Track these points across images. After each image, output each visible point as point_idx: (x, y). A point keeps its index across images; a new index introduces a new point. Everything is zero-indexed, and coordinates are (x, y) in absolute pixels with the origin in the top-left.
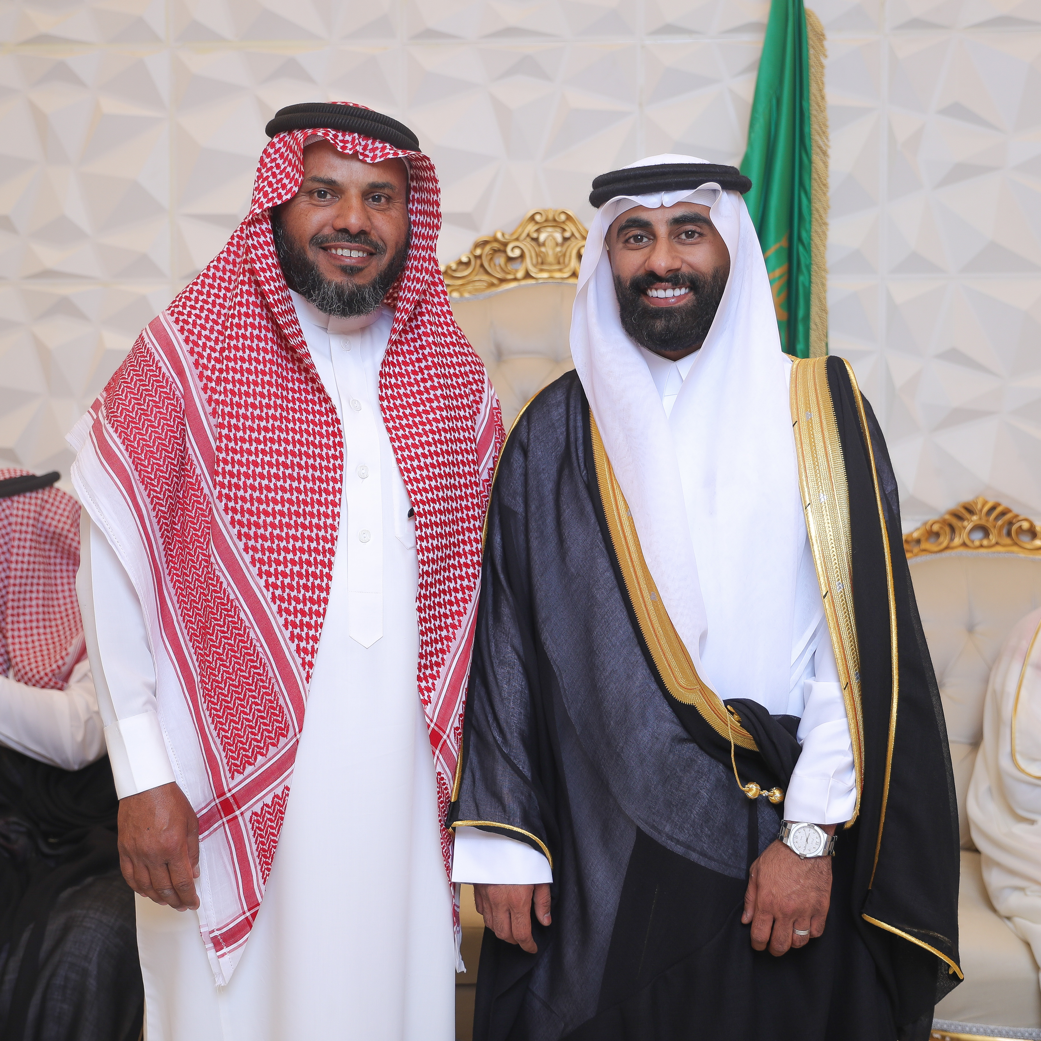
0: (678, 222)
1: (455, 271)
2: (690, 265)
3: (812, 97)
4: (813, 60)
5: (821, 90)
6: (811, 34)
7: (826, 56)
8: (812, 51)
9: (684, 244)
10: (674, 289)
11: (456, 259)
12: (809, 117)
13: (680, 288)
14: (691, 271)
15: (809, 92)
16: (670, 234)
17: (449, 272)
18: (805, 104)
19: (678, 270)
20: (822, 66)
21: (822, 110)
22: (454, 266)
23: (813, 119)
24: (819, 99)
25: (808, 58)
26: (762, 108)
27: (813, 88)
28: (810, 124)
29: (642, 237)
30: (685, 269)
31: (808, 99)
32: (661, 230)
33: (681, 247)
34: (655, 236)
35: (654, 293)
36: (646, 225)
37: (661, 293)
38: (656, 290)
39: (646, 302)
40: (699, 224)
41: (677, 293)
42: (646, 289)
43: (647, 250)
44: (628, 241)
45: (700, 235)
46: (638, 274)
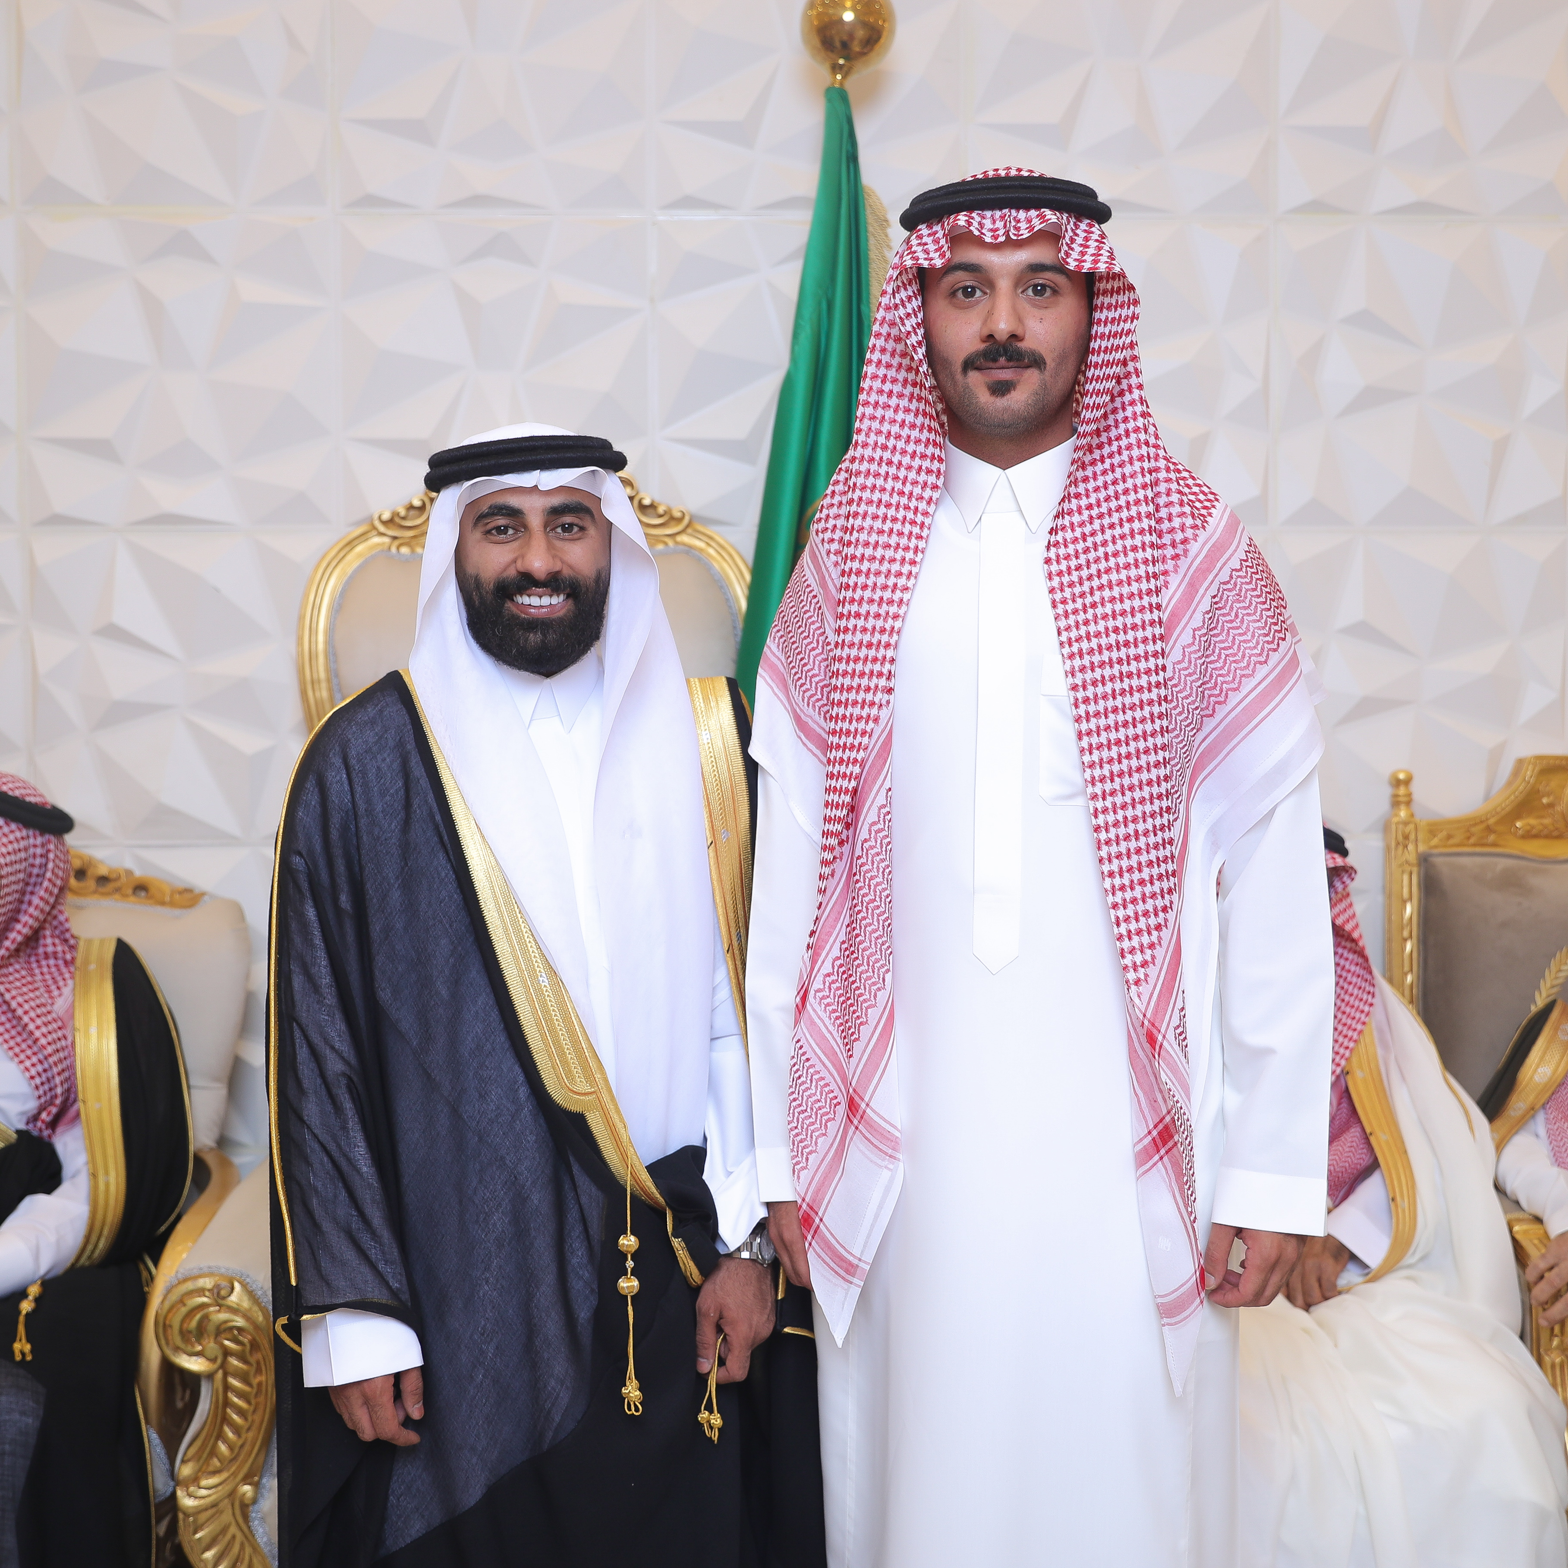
0: (555, 512)
1: (404, 518)
2: (570, 567)
9: (563, 539)
10: (551, 596)
11: (406, 502)
13: (558, 595)
14: (572, 574)
15: (868, 293)
16: (546, 526)
17: (397, 520)
19: (558, 573)
22: (403, 513)
29: (507, 528)
30: (566, 572)
32: (535, 521)
33: (558, 544)
34: (525, 527)
35: (525, 600)
36: (514, 513)
37: (535, 601)
38: (529, 596)
39: (514, 610)
40: (581, 515)
41: (555, 600)
42: (512, 595)
43: (515, 544)
44: (489, 532)
45: (582, 529)
46: (505, 575)
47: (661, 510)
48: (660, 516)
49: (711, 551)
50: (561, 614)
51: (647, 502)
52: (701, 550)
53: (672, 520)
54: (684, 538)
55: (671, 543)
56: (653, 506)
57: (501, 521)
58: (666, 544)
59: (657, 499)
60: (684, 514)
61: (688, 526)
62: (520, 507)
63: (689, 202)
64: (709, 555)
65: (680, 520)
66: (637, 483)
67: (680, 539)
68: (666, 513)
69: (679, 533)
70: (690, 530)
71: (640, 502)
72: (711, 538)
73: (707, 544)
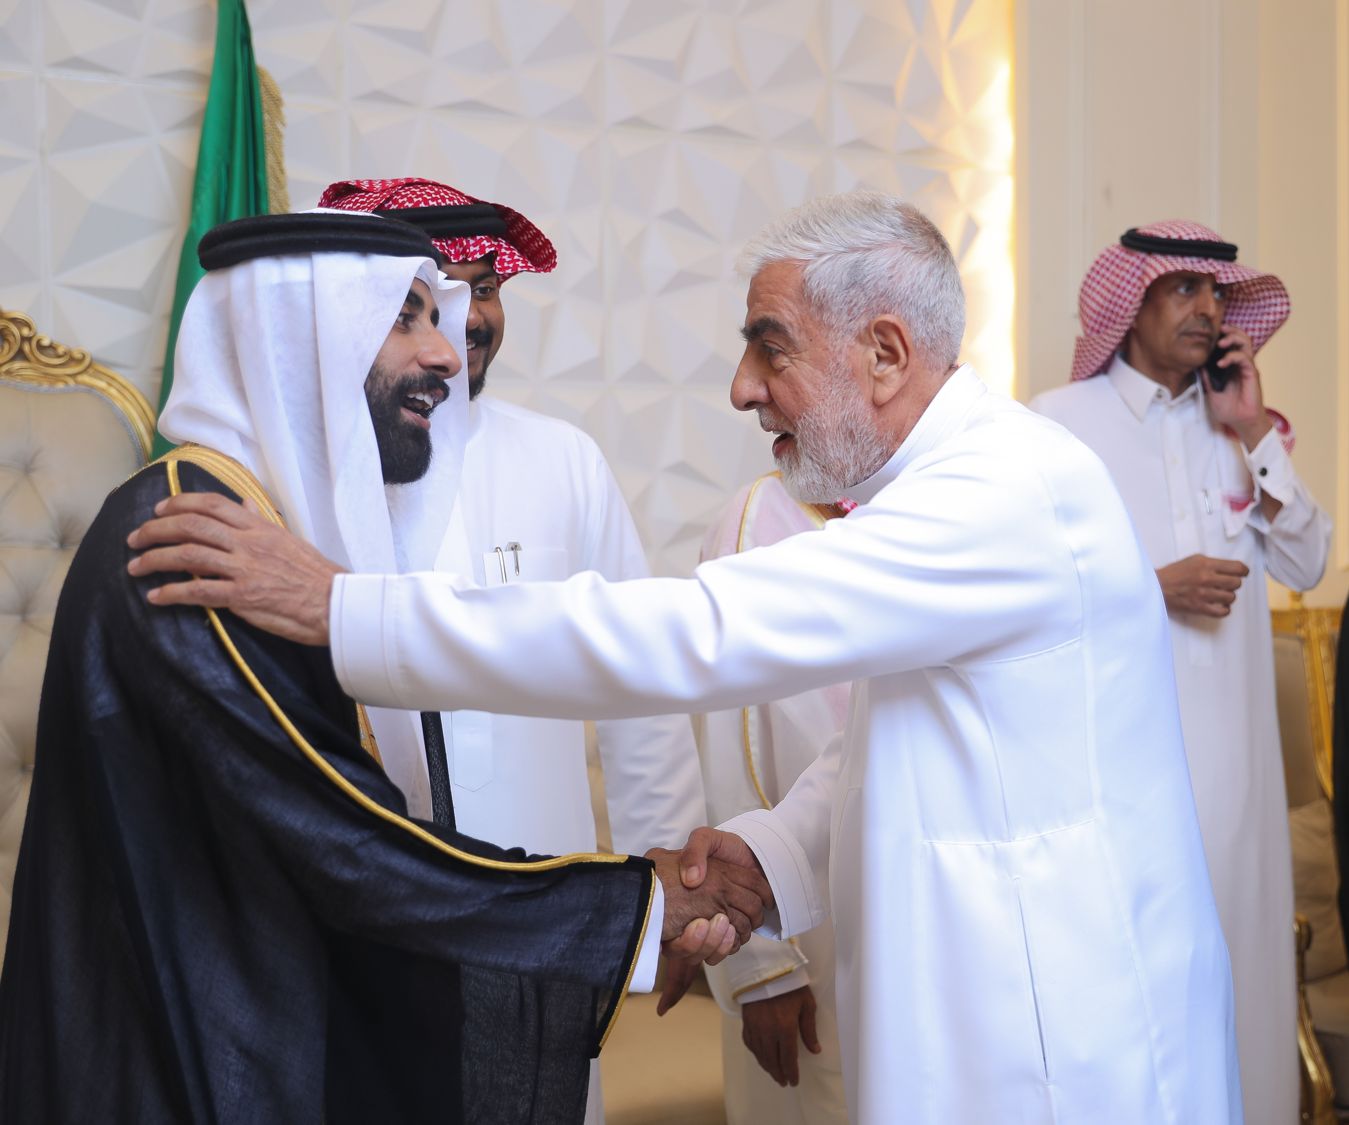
3: (269, 170)
4: (268, 127)
5: (279, 163)
6: (265, 97)
7: (283, 124)
8: (266, 117)
12: (266, 193)
15: (264, 162)
18: (260, 176)
20: (279, 135)
21: (281, 185)
23: (271, 196)
24: (278, 172)
25: (262, 124)
26: (209, 175)
27: (270, 159)
28: (267, 202)
31: (265, 172)
47: (61, 351)
48: (59, 357)
49: (113, 391)
51: (46, 342)
52: (103, 390)
53: (72, 360)
54: (85, 378)
55: (71, 382)
56: (52, 347)
58: (66, 383)
59: (56, 342)
60: (84, 356)
61: (89, 366)
63: (78, 63)
64: (111, 395)
65: (80, 361)
66: (34, 325)
67: (81, 378)
68: (65, 354)
69: (80, 373)
70: (91, 371)
71: (38, 343)
72: (113, 379)
73: (109, 384)
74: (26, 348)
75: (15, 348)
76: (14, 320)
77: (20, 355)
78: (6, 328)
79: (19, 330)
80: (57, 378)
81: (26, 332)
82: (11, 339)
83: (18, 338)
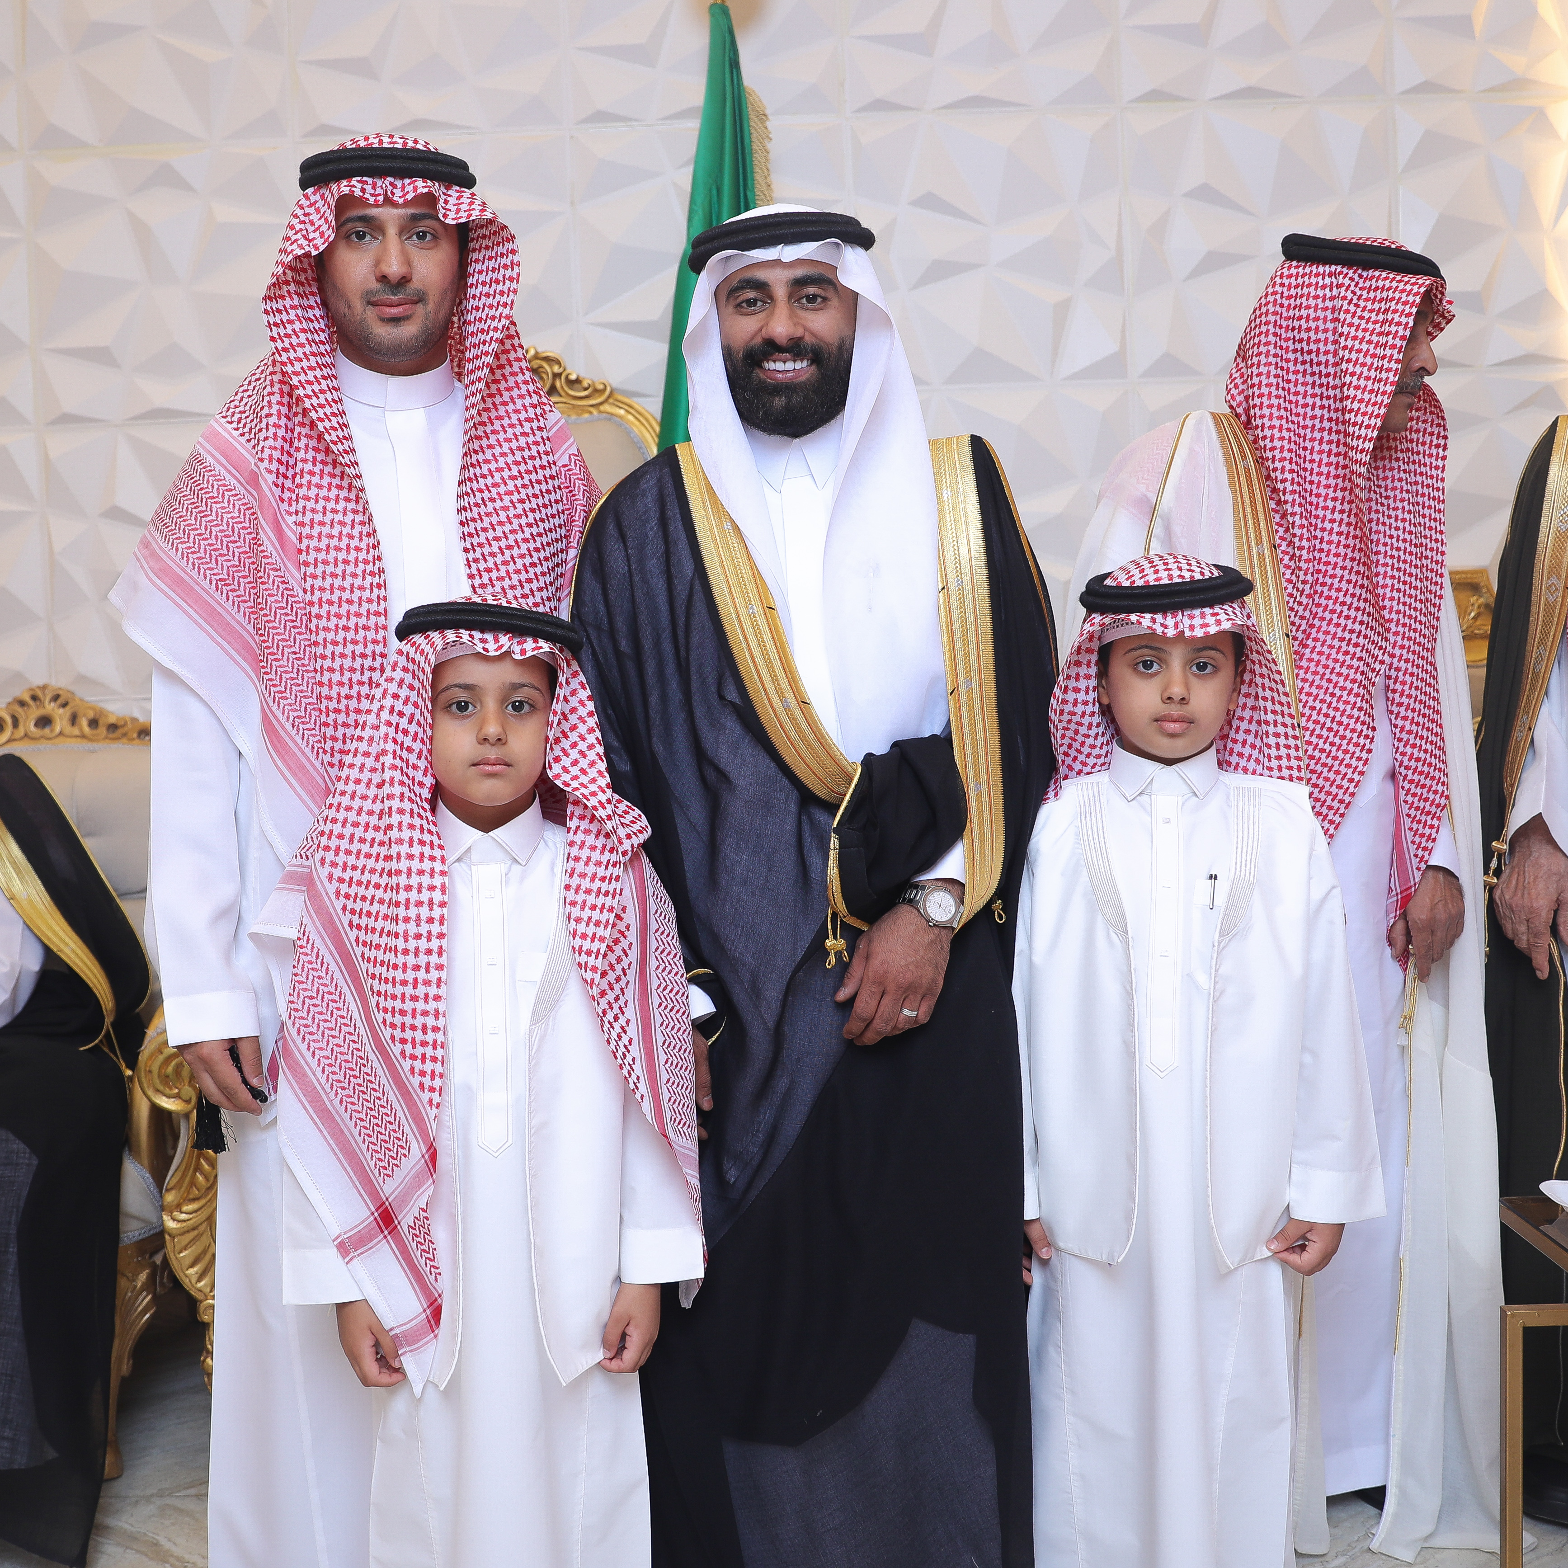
0: (799, 283)
2: (813, 334)
6: (753, 114)
7: (771, 141)
8: (754, 133)
9: (807, 309)
10: (795, 361)
13: (802, 361)
14: (814, 341)
16: (790, 296)
19: (800, 339)
20: (767, 152)
29: (756, 300)
30: (808, 339)
32: (780, 292)
33: (802, 313)
34: (771, 298)
35: (771, 366)
36: (762, 287)
37: (780, 366)
38: (774, 361)
39: (762, 376)
40: (823, 286)
41: (798, 365)
42: (762, 361)
43: (762, 315)
44: (739, 305)
45: (825, 299)
46: (753, 343)
47: (585, 384)
48: (586, 389)
49: (630, 417)
50: (804, 378)
51: (573, 377)
52: (621, 417)
53: (596, 392)
54: (606, 407)
55: (595, 412)
56: (578, 381)
57: (751, 294)
58: (591, 413)
59: (582, 375)
60: (606, 386)
61: (609, 397)
62: (766, 280)
63: (602, 117)
64: (628, 421)
65: (602, 392)
66: (565, 361)
67: (602, 408)
68: (589, 386)
69: (602, 403)
70: (611, 400)
71: (567, 377)
72: (630, 406)
73: (627, 411)
74: (558, 384)
75: (548, 385)
76: (547, 359)
77: (552, 391)
78: (541, 367)
79: (551, 367)
80: (583, 409)
81: (556, 369)
82: (545, 376)
83: (550, 375)
